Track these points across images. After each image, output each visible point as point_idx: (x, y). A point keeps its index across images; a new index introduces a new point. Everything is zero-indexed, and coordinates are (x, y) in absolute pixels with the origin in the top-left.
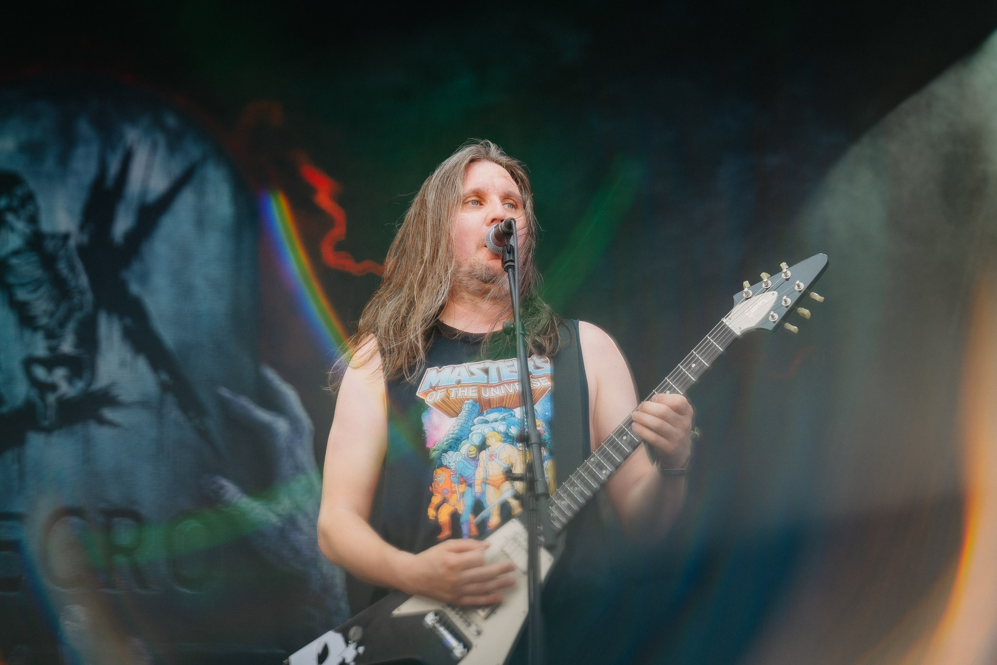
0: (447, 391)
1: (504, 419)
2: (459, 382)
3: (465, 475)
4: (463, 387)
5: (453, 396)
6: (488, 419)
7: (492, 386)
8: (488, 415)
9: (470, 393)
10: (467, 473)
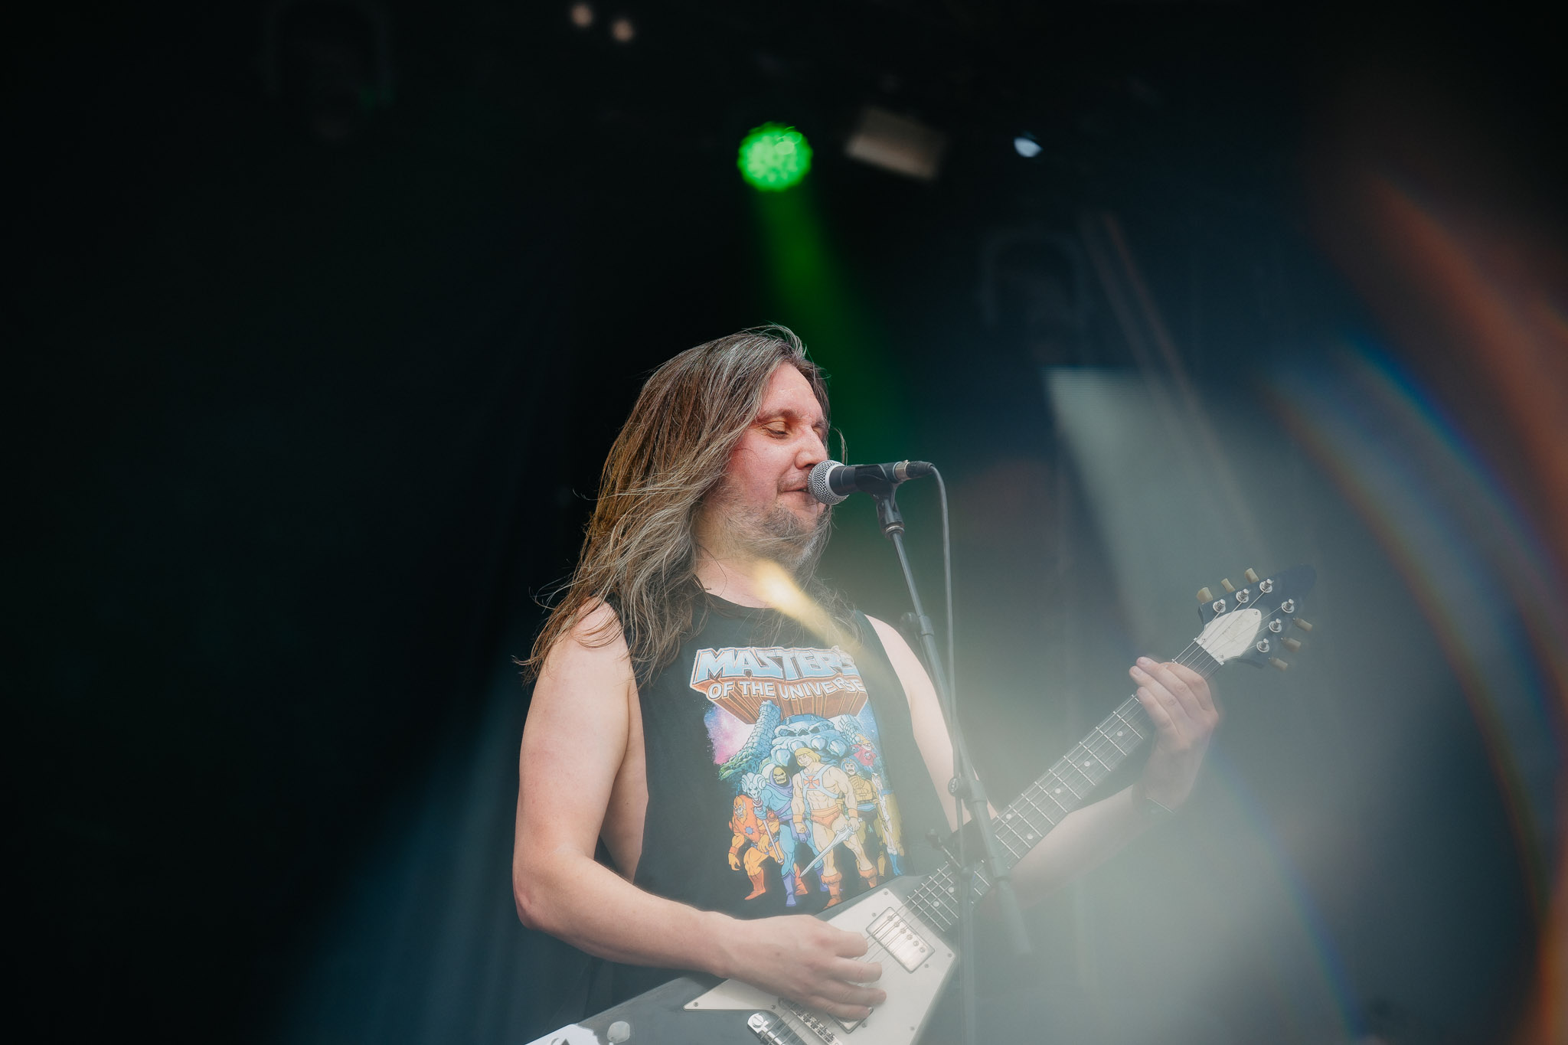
0: (736, 685)
1: (815, 731)
2: (748, 673)
3: (775, 809)
4: (756, 680)
5: (745, 693)
6: (793, 730)
7: (790, 684)
8: (792, 725)
9: (767, 691)
10: (778, 805)
